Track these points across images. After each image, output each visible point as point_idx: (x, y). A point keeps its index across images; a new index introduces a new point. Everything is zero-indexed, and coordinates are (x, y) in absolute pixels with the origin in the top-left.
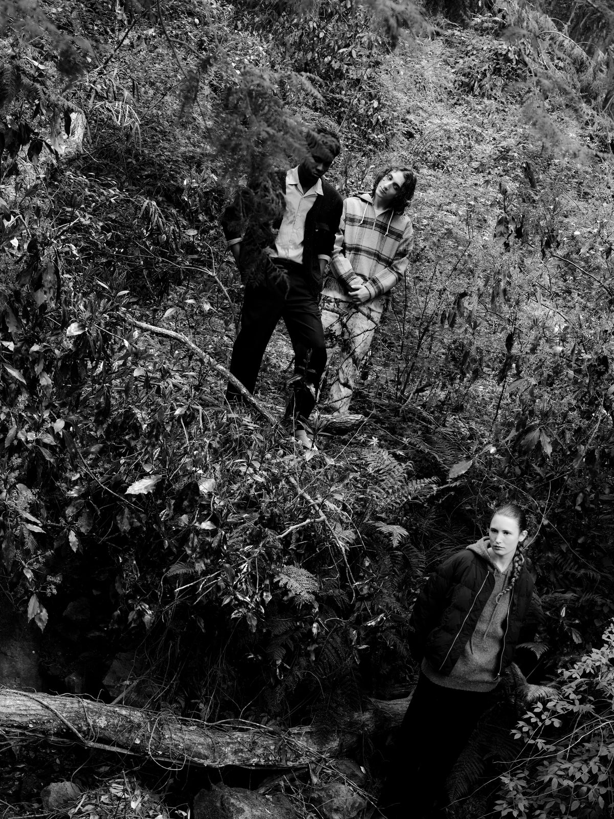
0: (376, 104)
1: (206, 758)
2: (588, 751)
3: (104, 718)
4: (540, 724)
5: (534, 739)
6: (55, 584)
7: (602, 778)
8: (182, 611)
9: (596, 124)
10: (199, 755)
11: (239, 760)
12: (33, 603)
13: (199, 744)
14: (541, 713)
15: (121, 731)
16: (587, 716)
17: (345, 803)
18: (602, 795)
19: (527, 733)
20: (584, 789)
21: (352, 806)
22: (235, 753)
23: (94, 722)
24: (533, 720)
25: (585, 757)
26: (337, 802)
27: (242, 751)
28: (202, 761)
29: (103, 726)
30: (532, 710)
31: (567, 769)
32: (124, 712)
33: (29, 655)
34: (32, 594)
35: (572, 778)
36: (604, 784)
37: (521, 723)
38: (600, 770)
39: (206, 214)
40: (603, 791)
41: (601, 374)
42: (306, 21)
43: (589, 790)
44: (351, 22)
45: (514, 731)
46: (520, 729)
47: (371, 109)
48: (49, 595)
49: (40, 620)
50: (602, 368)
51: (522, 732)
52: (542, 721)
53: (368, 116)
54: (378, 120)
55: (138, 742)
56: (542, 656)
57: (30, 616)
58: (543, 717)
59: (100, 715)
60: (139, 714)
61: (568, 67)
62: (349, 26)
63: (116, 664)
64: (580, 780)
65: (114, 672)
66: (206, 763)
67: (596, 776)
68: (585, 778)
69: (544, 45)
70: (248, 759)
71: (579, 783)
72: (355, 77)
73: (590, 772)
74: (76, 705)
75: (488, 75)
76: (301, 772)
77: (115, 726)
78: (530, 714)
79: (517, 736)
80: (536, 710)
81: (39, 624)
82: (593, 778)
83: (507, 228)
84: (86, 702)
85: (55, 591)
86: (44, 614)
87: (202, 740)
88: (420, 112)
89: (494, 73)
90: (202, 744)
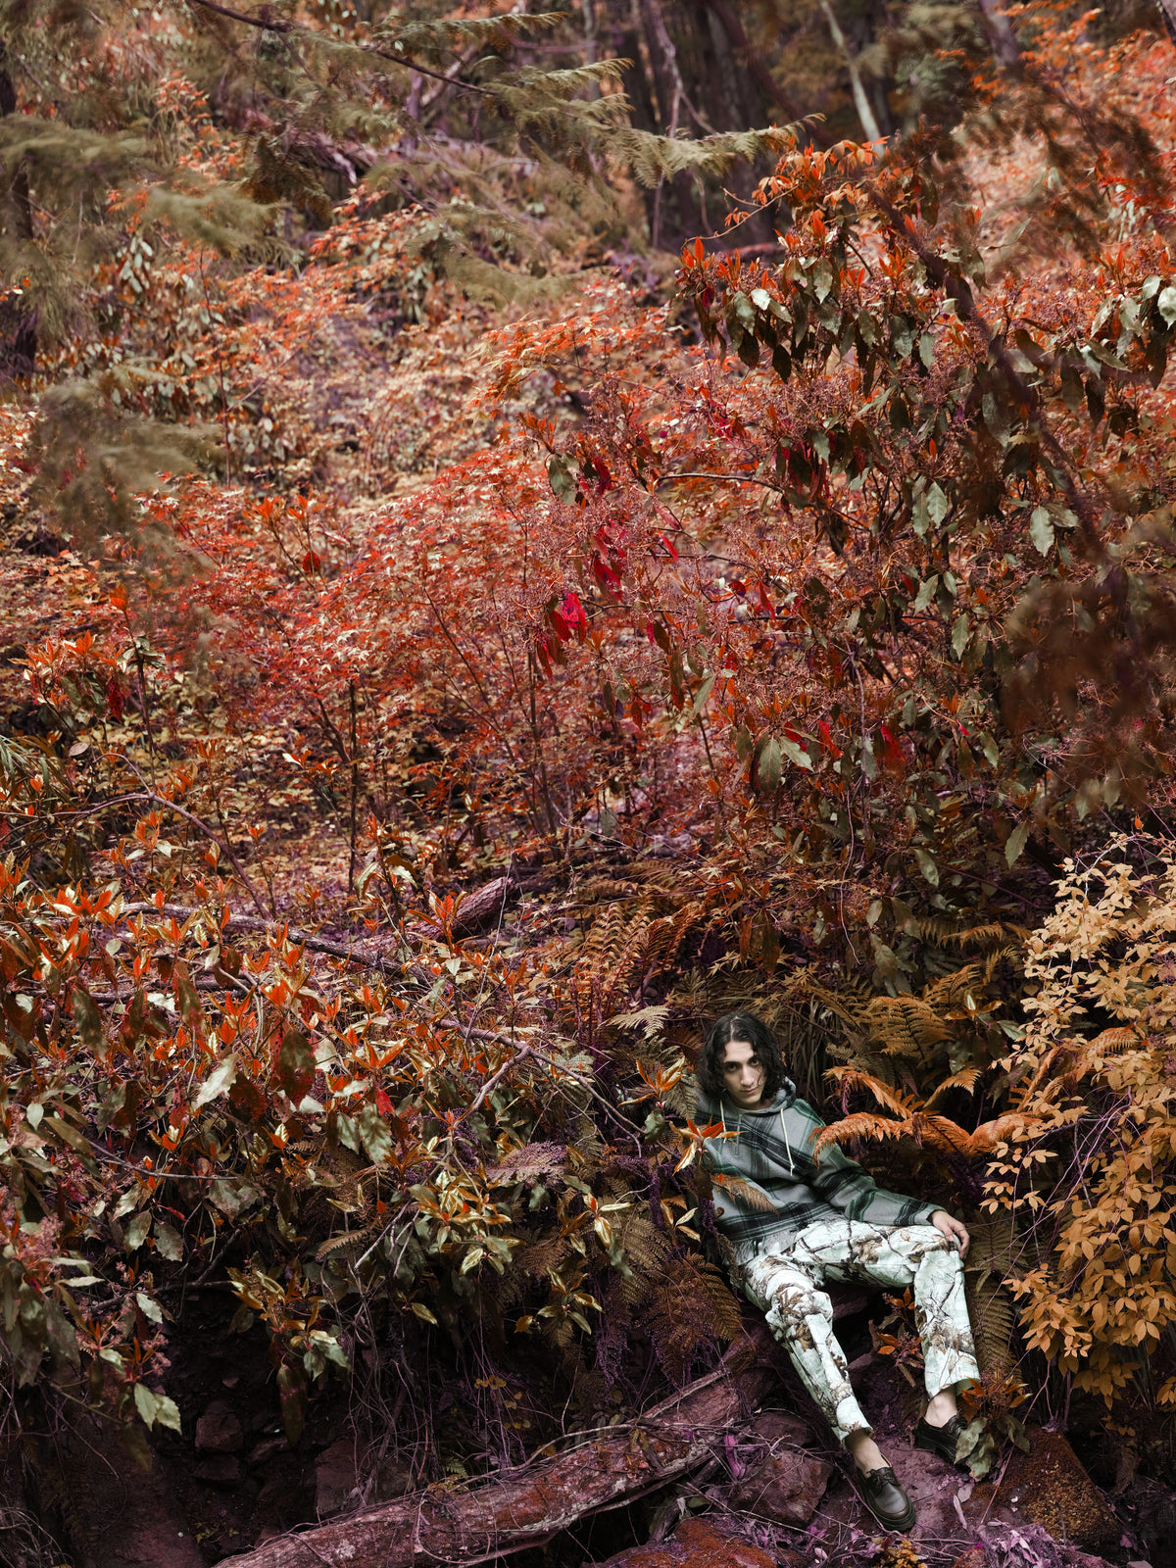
0: (268, 425)
1: (539, 1517)
2: (1113, 1176)
3: (345, 1542)
4: (1017, 1171)
5: (1020, 1197)
6: (159, 1349)
7: (1154, 1200)
8: (383, 1311)
9: (650, 276)
10: (527, 1519)
11: (595, 1496)
12: (141, 1394)
13: (517, 1502)
14: (1010, 1154)
15: (385, 1548)
16: (1084, 1127)
17: (799, 1478)
18: (1167, 1226)
19: (1005, 1193)
20: (1135, 1231)
21: (813, 1477)
22: (583, 1486)
23: (334, 1556)
24: (1003, 1171)
25: (1113, 1189)
26: (786, 1485)
27: (590, 1479)
28: (537, 1526)
29: (349, 1554)
30: (994, 1159)
31: (1094, 1220)
32: (372, 1518)
33: (176, 1543)
34: (133, 1386)
35: (1110, 1227)
36: (1161, 1207)
37: (988, 1186)
38: (1143, 1192)
39: (88, 709)
40: (1164, 1218)
41: (821, 610)
42: (81, 349)
43: (1141, 1228)
44: (155, 313)
45: (984, 1204)
46: (991, 1194)
47: (266, 437)
48: (160, 1373)
49: (167, 1416)
50: (819, 599)
51: (997, 1198)
52: (1018, 1164)
53: (266, 452)
54: (286, 449)
55: (419, 1549)
56: (977, 1086)
57: (149, 1420)
58: (1016, 1158)
59: (337, 1542)
60: (398, 1508)
61: (553, 208)
62: (155, 320)
63: (322, 1475)
64: (1122, 1222)
65: (328, 1487)
66: (545, 1524)
67: (1144, 1203)
68: (1128, 1215)
69: (495, 191)
70: (609, 1487)
71: (1124, 1228)
72: (210, 398)
73: (1132, 1204)
74: (291, 1546)
75: (429, 285)
76: (704, 1471)
77: (370, 1544)
78: (993, 1165)
79: (993, 1207)
80: (1000, 1155)
81: (170, 1424)
82: (1140, 1210)
83: (569, 474)
84: (303, 1537)
85: (166, 1362)
86: (169, 1405)
87: (518, 1493)
88: (349, 401)
89: (437, 278)
90: (522, 1500)
